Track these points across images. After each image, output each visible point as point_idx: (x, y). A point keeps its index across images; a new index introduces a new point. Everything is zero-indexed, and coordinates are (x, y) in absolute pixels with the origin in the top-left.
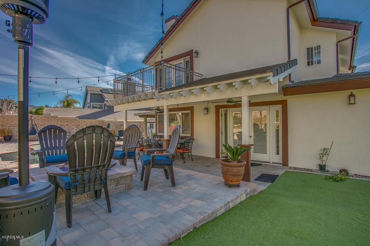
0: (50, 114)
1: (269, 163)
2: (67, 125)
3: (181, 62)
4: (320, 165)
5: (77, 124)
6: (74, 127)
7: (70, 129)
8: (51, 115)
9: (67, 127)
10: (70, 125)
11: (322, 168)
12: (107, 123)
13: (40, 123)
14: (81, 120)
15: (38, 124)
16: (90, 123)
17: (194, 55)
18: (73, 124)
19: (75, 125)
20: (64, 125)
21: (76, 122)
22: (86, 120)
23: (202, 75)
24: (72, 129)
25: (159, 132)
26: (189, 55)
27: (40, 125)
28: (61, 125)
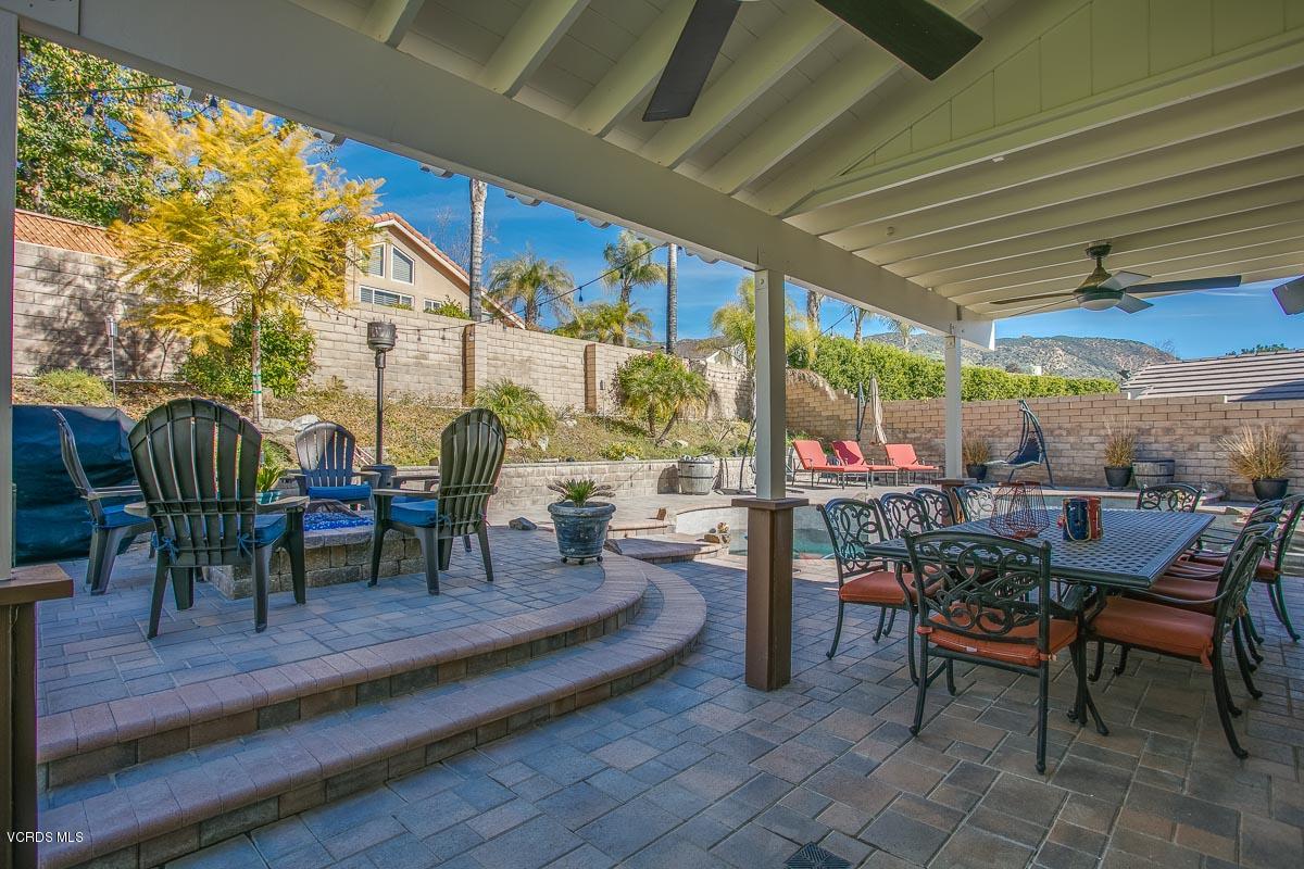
2: (1168, 431)
5: (1215, 423)
6: (1199, 439)
7: (1181, 447)
9: (1167, 439)
10: (1180, 431)
13: (1066, 426)
15: (1060, 428)
16: (1292, 421)
19: (1203, 428)
20: (1153, 431)
21: (1210, 416)
22: (1269, 404)
24: (1190, 449)
27: (1064, 433)
28: (1141, 432)
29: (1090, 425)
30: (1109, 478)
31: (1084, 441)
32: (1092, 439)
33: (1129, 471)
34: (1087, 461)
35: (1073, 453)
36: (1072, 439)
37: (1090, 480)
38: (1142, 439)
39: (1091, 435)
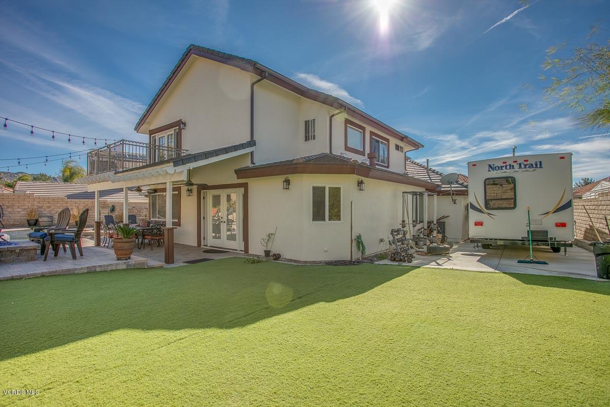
0: (26, 191)
1: (237, 250)
2: (49, 207)
3: (172, 131)
4: (265, 251)
5: (64, 205)
6: (59, 209)
7: (53, 212)
8: (27, 193)
9: (48, 210)
10: (53, 207)
11: (267, 253)
12: (111, 205)
14: (70, 200)
15: (3, 205)
16: (84, 205)
17: (182, 126)
18: (58, 205)
20: (43, 207)
21: (62, 203)
22: (78, 200)
23: (187, 150)
24: (56, 213)
25: (153, 217)
26: (178, 126)
27: (6, 207)
28: (40, 207)
29: (18, 205)
30: (29, 223)
31: (16, 210)
32: (19, 210)
33: (37, 221)
34: (16, 218)
35: (10, 215)
36: (9, 210)
37: (18, 225)
38: (40, 209)
39: (18, 208)
